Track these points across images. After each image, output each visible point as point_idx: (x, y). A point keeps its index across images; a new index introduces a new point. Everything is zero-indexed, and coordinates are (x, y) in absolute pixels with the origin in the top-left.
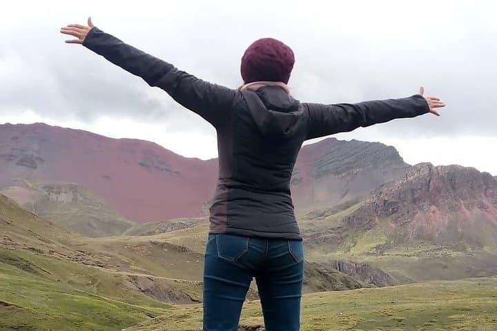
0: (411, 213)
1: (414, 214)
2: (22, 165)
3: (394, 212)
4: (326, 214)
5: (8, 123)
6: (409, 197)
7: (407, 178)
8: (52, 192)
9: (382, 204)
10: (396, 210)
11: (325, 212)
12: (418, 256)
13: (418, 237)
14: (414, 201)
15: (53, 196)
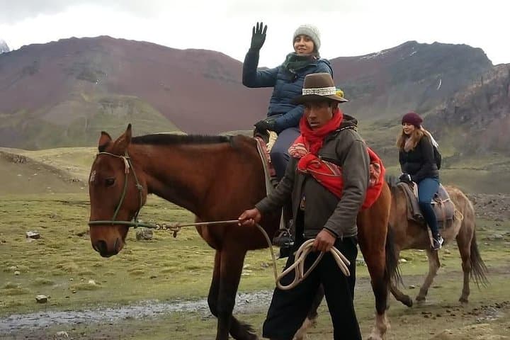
0: (486, 121)
1: (490, 122)
2: (83, 79)
3: (466, 120)
4: (392, 124)
5: (73, 38)
6: (484, 102)
7: (482, 81)
8: (108, 105)
9: (453, 111)
10: (468, 118)
11: (391, 121)
12: (487, 170)
13: (491, 148)
14: (490, 107)
15: (109, 110)
